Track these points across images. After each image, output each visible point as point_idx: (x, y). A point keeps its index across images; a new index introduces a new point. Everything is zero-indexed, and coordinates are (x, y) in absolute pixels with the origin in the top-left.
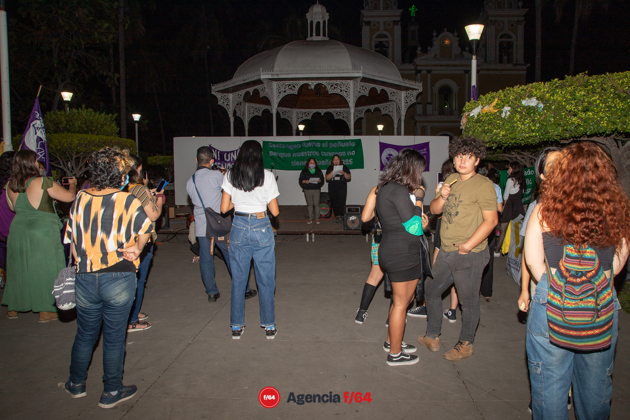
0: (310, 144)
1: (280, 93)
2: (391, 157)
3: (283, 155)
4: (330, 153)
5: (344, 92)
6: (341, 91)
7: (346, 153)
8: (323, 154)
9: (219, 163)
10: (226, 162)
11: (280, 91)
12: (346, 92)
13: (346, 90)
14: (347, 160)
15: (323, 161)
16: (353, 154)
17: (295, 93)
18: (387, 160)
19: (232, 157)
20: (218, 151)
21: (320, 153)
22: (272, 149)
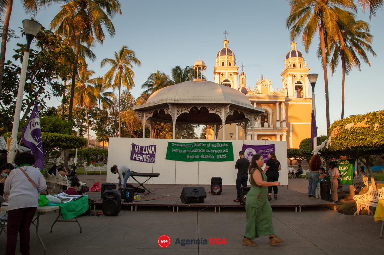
0: (199, 145)
1: (178, 112)
2: (251, 153)
3: (181, 151)
4: (212, 151)
5: (219, 112)
6: (217, 112)
7: (222, 151)
8: (207, 151)
9: (139, 155)
10: (144, 154)
11: (178, 111)
12: (220, 112)
13: (220, 111)
14: (223, 155)
15: (207, 156)
16: (227, 152)
17: (188, 112)
18: (248, 156)
19: (148, 151)
20: (139, 146)
21: (205, 150)
22: (174, 147)
